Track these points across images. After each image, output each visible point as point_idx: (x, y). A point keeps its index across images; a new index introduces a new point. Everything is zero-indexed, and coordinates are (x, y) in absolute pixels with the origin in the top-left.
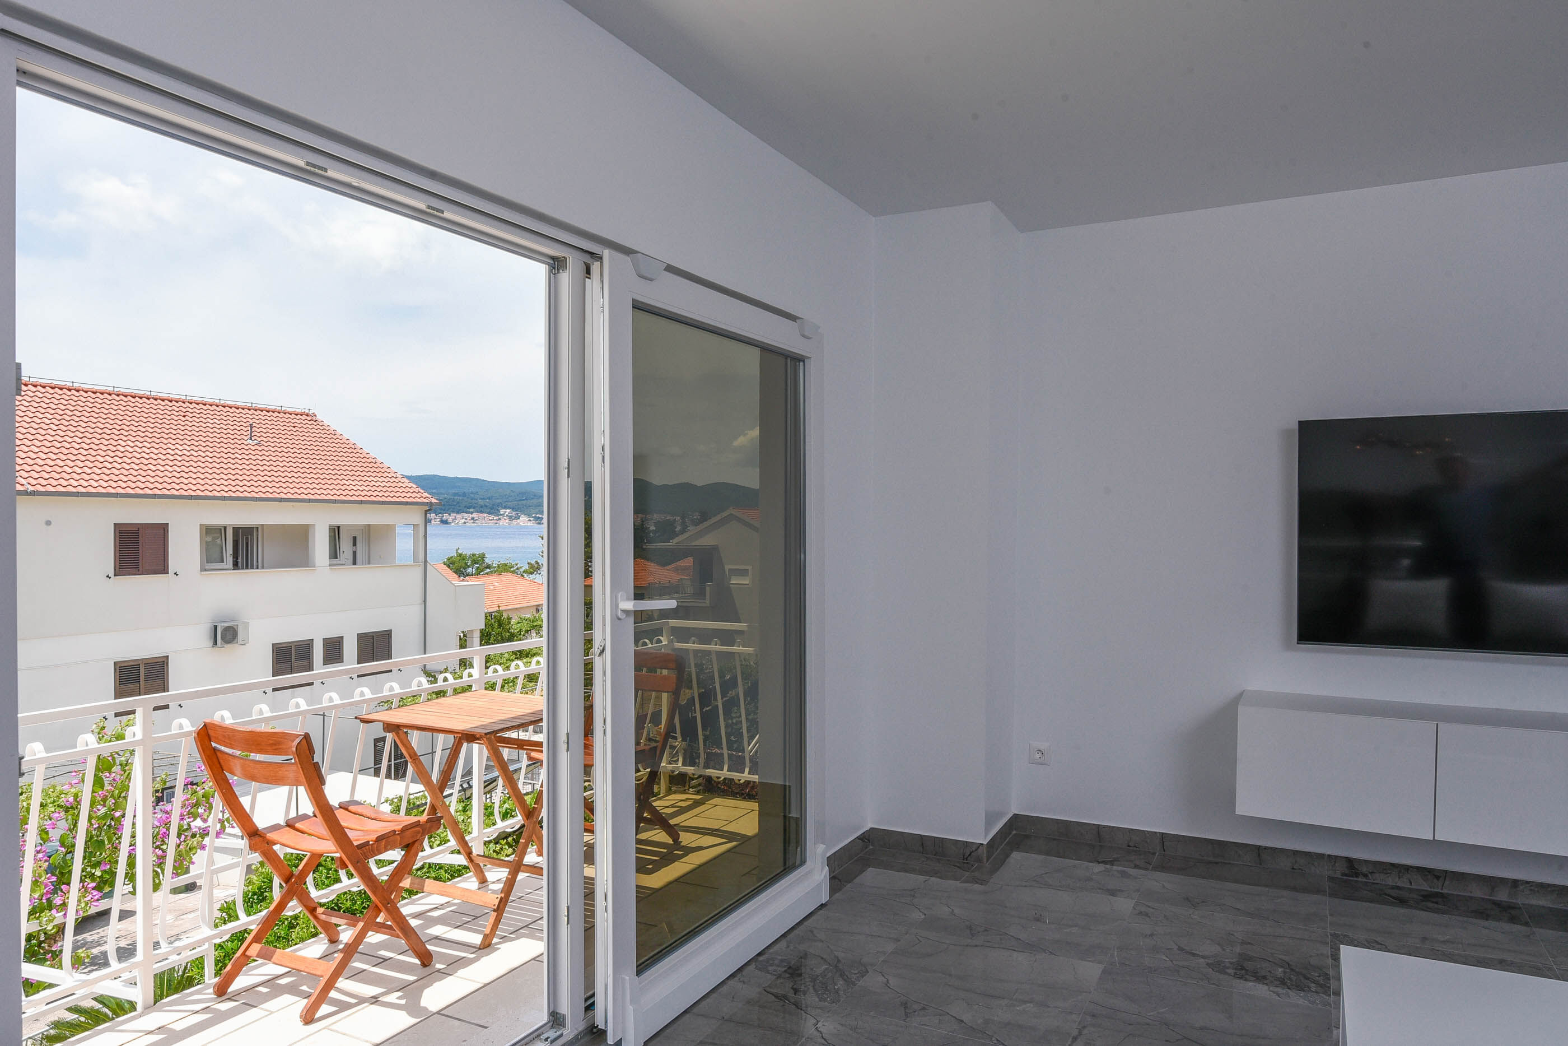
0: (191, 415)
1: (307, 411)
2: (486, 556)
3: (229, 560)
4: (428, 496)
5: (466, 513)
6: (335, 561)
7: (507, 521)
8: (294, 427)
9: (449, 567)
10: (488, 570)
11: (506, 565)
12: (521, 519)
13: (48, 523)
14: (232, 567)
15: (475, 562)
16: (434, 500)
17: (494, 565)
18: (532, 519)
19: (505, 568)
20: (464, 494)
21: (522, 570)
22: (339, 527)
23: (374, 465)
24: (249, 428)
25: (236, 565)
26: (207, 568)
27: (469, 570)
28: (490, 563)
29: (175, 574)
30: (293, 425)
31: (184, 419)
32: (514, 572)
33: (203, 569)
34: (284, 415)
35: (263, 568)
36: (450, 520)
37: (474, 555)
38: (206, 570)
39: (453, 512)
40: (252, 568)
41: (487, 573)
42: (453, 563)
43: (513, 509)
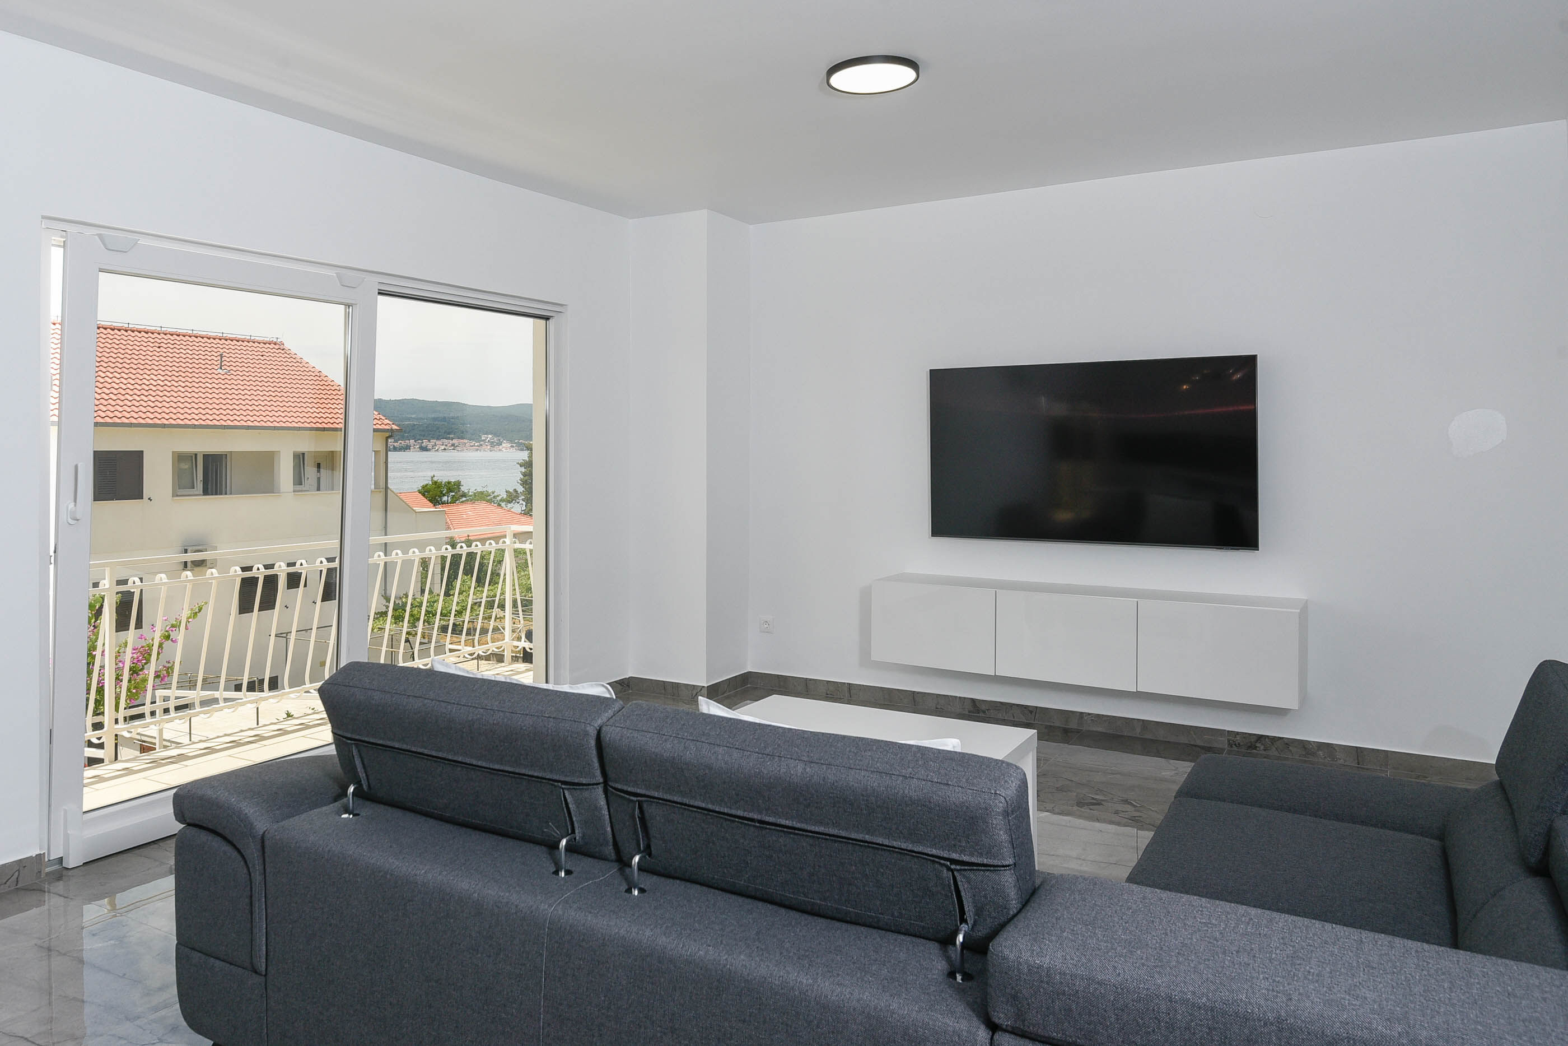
0: (166, 346)
1: (275, 340)
3: (200, 486)
4: (389, 422)
5: (446, 438)
6: (299, 487)
7: (489, 447)
8: (262, 356)
9: (424, 495)
10: (464, 499)
11: (482, 493)
12: (504, 445)
14: (202, 493)
15: (450, 490)
16: (395, 427)
17: (470, 494)
18: (514, 445)
19: (482, 496)
20: (444, 419)
21: (499, 498)
22: (303, 454)
23: (338, 393)
24: (219, 358)
25: (206, 492)
26: (179, 494)
27: (445, 498)
28: (466, 491)
29: (149, 499)
30: (261, 354)
31: (158, 350)
32: (490, 501)
33: (175, 495)
34: (253, 344)
35: (231, 494)
36: (430, 447)
37: (449, 483)
38: (177, 496)
39: (433, 438)
40: (221, 494)
41: (462, 502)
42: (428, 492)
43: (495, 434)
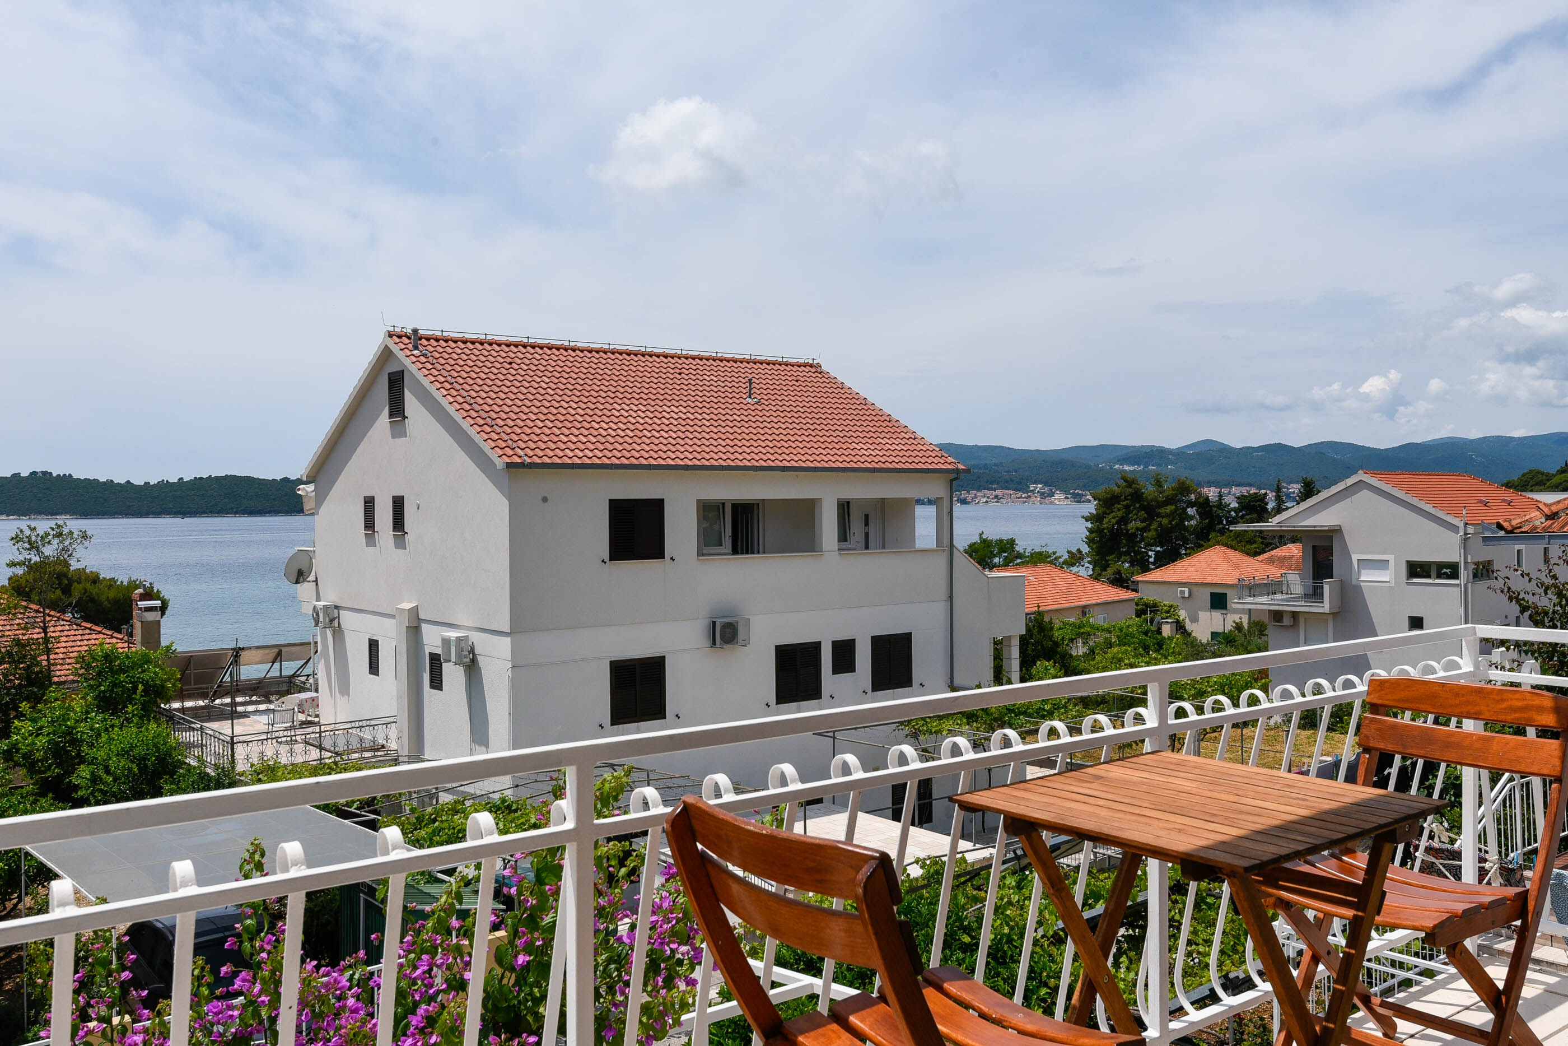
0: (687, 372)
1: (811, 362)
2: (1017, 542)
3: (728, 542)
4: (953, 460)
5: (989, 489)
6: (844, 545)
7: (1038, 499)
8: (797, 381)
9: (971, 556)
10: (1019, 561)
11: (1040, 553)
12: (1057, 496)
13: (545, 500)
14: (730, 551)
15: (1002, 550)
16: (961, 467)
17: (1027, 554)
18: (1069, 496)
19: (1039, 558)
20: (985, 466)
21: (1061, 560)
22: (848, 503)
23: (889, 424)
24: (748, 384)
25: (735, 551)
26: (704, 552)
27: (996, 560)
28: (1022, 551)
29: (672, 558)
30: (795, 378)
31: (679, 377)
32: (1051, 563)
33: (700, 553)
34: (786, 368)
35: (764, 553)
36: (969, 499)
37: (1001, 541)
38: (703, 555)
39: (973, 489)
40: (753, 553)
41: (1017, 564)
42: (976, 551)
43: (1046, 484)
